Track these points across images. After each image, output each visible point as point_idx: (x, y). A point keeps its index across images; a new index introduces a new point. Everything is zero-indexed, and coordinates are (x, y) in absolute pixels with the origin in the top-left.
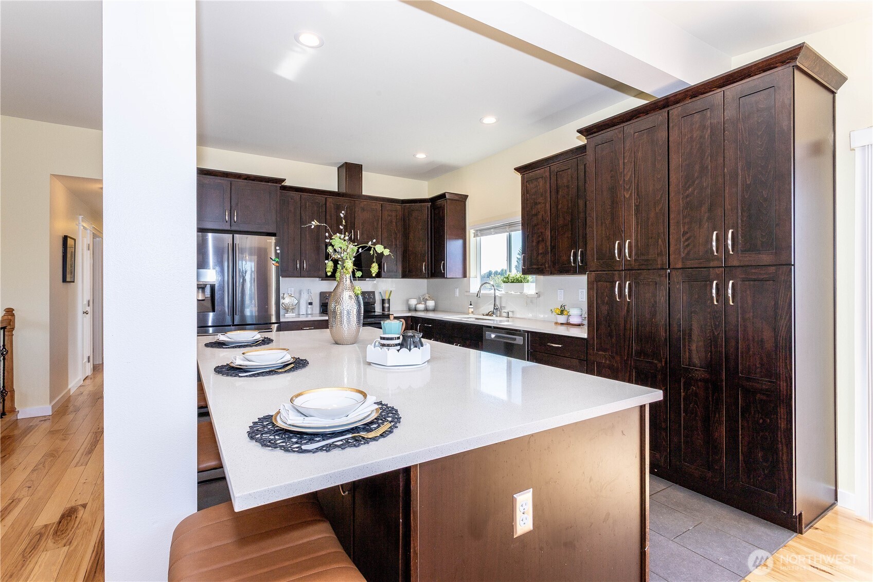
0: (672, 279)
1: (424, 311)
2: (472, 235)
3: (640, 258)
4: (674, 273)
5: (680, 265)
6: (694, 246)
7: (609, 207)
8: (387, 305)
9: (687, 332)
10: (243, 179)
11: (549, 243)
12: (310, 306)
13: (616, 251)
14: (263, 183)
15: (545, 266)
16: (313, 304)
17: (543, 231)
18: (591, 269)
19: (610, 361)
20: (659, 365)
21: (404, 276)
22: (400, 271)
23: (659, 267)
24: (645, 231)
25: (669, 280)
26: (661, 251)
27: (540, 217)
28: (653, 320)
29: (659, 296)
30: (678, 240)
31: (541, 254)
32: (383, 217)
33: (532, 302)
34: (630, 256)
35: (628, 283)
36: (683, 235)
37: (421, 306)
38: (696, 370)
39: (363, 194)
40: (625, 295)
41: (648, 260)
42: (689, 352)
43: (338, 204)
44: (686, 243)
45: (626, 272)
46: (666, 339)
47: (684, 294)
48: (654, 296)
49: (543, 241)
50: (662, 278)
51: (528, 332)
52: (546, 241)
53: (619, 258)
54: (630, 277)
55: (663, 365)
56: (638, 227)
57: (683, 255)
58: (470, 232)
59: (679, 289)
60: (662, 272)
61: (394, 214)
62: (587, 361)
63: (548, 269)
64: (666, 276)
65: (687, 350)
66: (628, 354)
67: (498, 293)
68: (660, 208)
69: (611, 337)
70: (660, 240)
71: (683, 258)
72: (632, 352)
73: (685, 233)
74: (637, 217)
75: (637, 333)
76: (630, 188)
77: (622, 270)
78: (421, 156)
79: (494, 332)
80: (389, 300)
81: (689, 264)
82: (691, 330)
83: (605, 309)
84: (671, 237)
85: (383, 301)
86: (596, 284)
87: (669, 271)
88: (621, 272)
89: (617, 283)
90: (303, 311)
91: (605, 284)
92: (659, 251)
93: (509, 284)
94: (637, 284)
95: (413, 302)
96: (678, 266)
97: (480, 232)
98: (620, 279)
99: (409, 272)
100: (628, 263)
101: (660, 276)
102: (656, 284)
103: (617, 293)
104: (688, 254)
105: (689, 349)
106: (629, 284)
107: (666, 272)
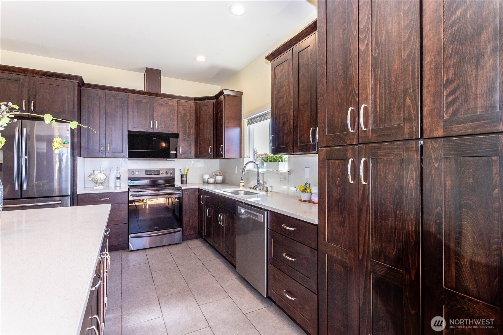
0: (426, 154)
1: (214, 183)
2: (246, 124)
3: (379, 127)
4: (429, 145)
5: (440, 132)
6: (466, 100)
7: (341, 68)
8: (184, 179)
9: (453, 235)
10: (41, 75)
11: (292, 123)
12: (118, 180)
13: (349, 122)
14: (61, 79)
15: (289, 145)
16: (121, 178)
17: (288, 112)
18: (322, 146)
19: (342, 256)
20: (407, 277)
21: (197, 156)
22: (193, 153)
23: (406, 137)
24: (386, 90)
25: (422, 155)
26: (409, 114)
27: (285, 98)
28: (398, 212)
29: (407, 178)
30: (437, 96)
31: (286, 133)
32: (179, 111)
33: (285, 178)
34: (366, 126)
35: (363, 160)
36: (446, 86)
37: (212, 180)
38: (471, 300)
39: (162, 92)
40: (359, 176)
41: (390, 129)
42: (456, 269)
43: (139, 100)
44: (451, 98)
45: (362, 146)
46: (417, 243)
47: (448, 178)
48: (399, 178)
49: (287, 121)
50: (411, 154)
51: (267, 210)
52: (290, 122)
53: (353, 128)
54: (365, 154)
55: (413, 279)
56: (376, 87)
57: (445, 116)
58: (245, 121)
59: (438, 169)
60: (412, 144)
61: (188, 109)
62: (318, 250)
63: (291, 148)
64: (417, 151)
65: (453, 265)
66: (364, 252)
67: (261, 171)
68: (407, 53)
69: (344, 227)
70: (408, 99)
71: (445, 121)
72: (369, 251)
73: (449, 82)
74: (375, 73)
75: (375, 227)
76: (366, 36)
77: (357, 144)
78: (201, 59)
79: (244, 207)
80: (186, 175)
81: (456, 129)
82: (460, 233)
83: (336, 193)
84: (425, 91)
85: (182, 176)
86: (327, 162)
87: (422, 142)
88: (355, 147)
89: (351, 160)
90: (112, 184)
91: (337, 162)
92: (406, 114)
93: (269, 162)
94: (376, 162)
95: (206, 177)
96: (436, 135)
97: (252, 121)
98: (354, 156)
99: (199, 154)
100: (363, 135)
101: (407, 150)
102: (402, 161)
103: (349, 173)
104: (455, 113)
105: (456, 264)
106: (365, 161)
107: (417, 144)
